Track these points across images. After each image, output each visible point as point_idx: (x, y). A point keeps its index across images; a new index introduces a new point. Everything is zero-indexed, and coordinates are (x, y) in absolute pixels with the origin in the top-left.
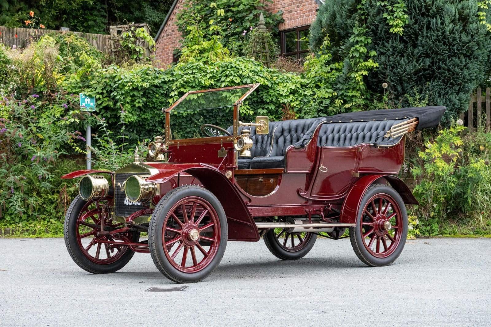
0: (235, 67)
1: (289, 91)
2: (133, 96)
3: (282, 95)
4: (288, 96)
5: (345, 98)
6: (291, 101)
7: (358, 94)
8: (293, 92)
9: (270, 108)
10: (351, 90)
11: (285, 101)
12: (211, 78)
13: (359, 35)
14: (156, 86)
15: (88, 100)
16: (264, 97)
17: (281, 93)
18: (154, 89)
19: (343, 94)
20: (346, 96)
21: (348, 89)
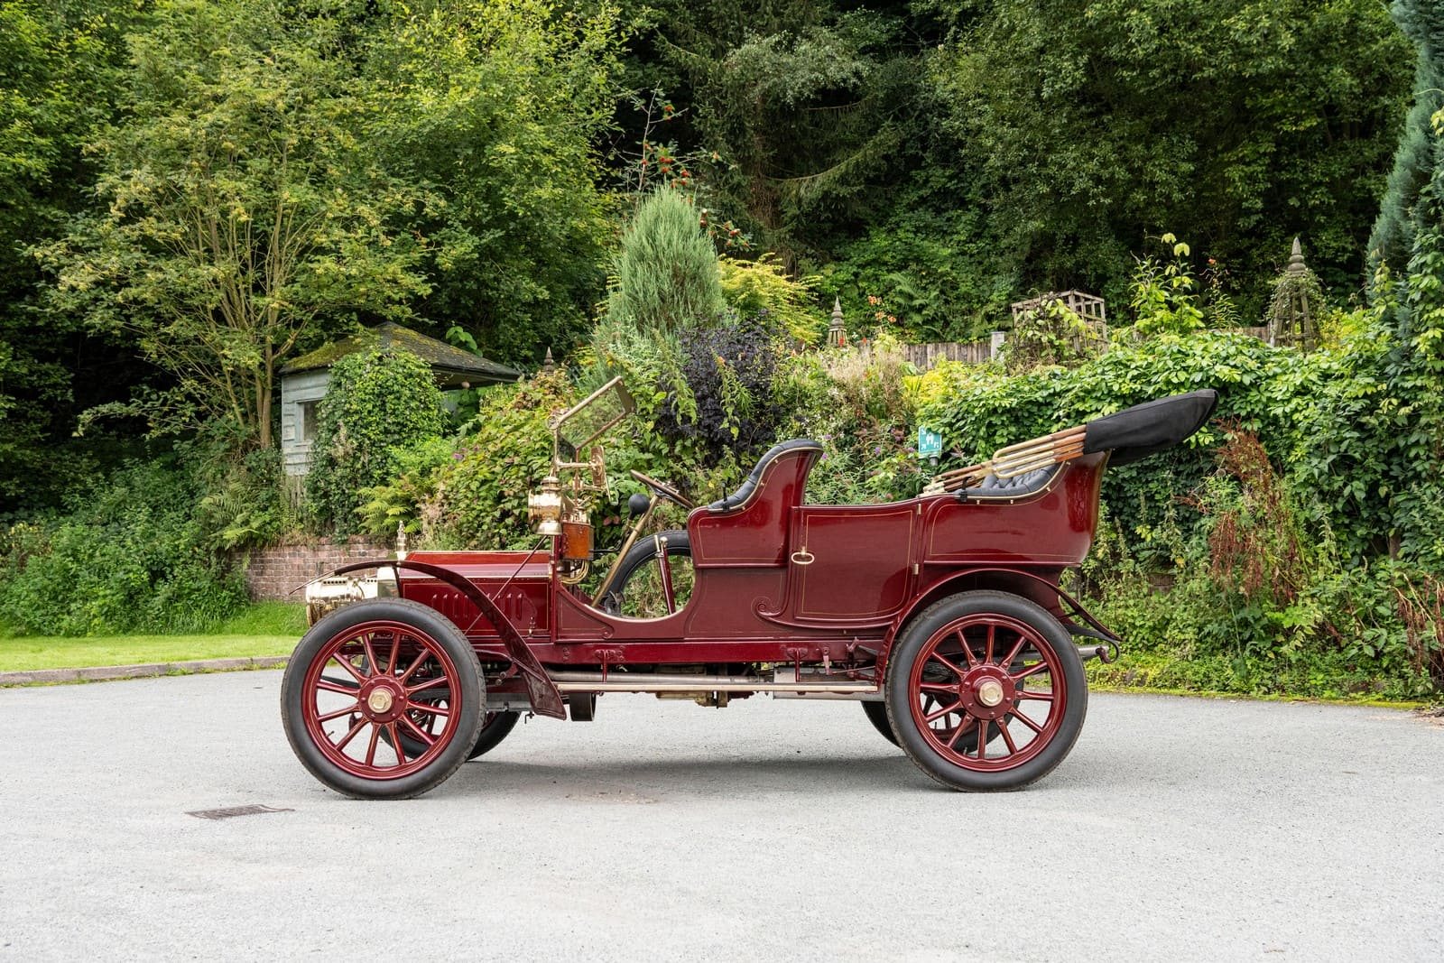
0: (1179, 351)
1: (1292, 389)
2: (990, 425)
3: (1275, 400)
4: (1289, 401)
5: (1402, 395)
6: (1296, 410)
7: (1430, 383)
8: (1302, 391)
9: (1249, 428)
10: (1415, 374)
11: (1279, 411)
12: (1134, 378)
13: (1425, 250)
14: (1036, 403)
15: (931, 438)
16: (1235, 407)
17: (1274, 396)
18: (1035, 409)
19: (1395, 385)
20: (1404, 389)
21: (1409, 372)
